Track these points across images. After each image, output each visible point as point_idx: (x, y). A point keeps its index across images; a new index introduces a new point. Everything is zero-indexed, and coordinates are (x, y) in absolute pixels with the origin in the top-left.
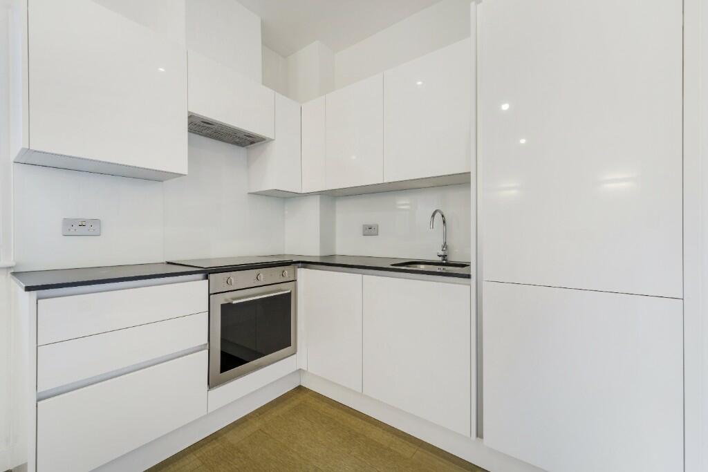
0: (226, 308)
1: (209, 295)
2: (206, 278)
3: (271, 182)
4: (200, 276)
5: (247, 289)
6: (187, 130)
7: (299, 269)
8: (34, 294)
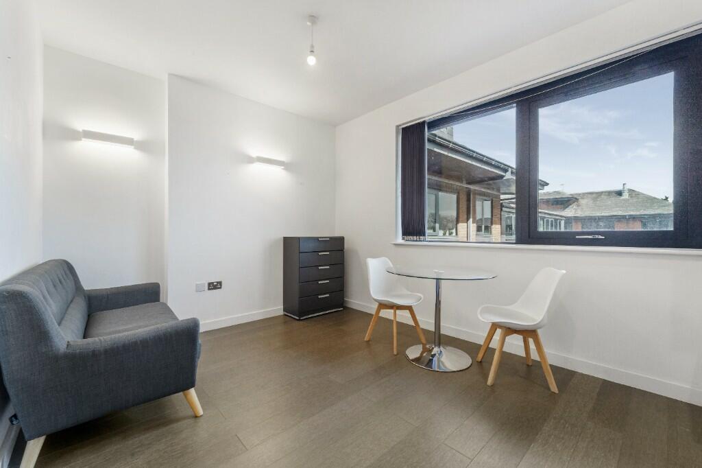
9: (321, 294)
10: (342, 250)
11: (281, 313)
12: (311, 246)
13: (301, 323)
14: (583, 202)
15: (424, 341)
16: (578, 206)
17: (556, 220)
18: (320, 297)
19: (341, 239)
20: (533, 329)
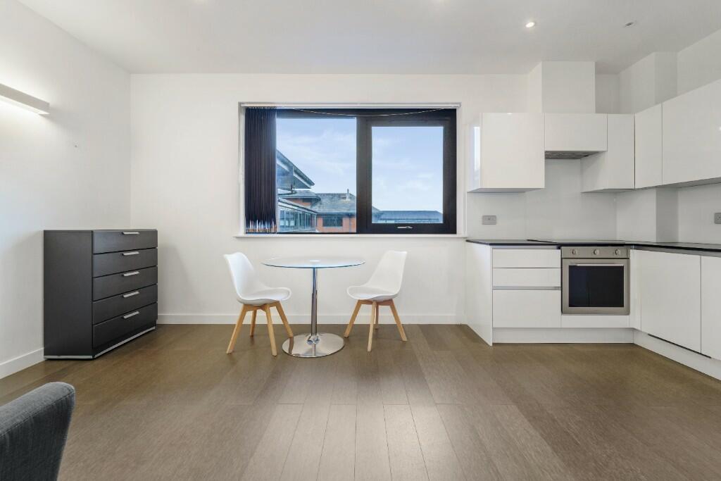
0: (572, 268)
1: (562, 259)
2: (559, 248)
3: (604, 183)
4: (555, 247)
5: (586, 259)
6: (544, 157)
7: (631, 250)
8: (492, 246)
9: (127, 313)
10: (154, 248)
11: (41, 358)
12: (113, 244)
13: (96, 362)
14: (324, 201)
15: (291, 335)
16: (321, 204)
17: (311, 215)
18: (125, 317)
19: (154, 233)
20: (389, 298)
